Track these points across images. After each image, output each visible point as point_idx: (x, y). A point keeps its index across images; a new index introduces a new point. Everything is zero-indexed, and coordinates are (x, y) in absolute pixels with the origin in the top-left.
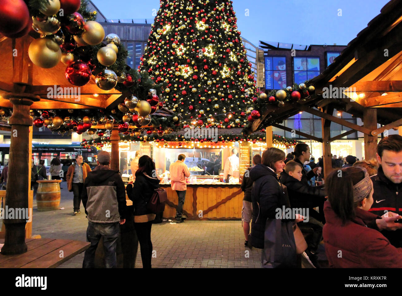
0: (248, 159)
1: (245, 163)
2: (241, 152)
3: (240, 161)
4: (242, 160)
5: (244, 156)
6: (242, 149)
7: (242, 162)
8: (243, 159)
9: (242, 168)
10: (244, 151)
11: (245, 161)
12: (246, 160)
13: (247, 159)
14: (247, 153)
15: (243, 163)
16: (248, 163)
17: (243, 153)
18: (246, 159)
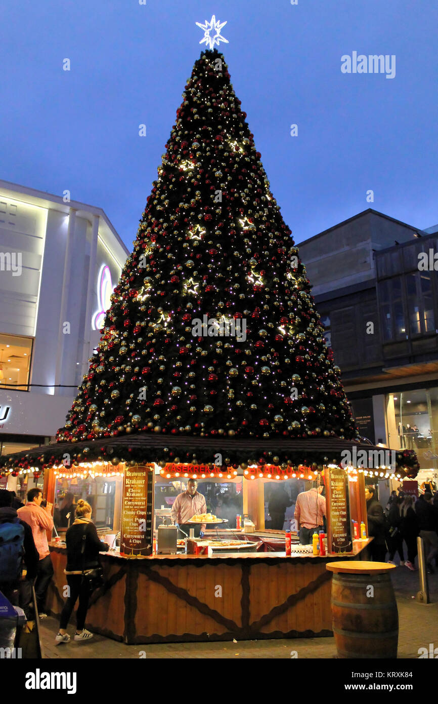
0: (143, 501)
1: (135, 510)
2: (127, 486)
3: (125, 505)
4: (129, 503)
5: (134, 495)
6: (131, 478)
7: (128, 507)
8: (131, 501)
9: (127, 520)
10: (134, 482)
11: (137, 505)
12: (139, 503)
13: (141, 501)
14: (141, 488)
15: (130, 510)
16: (142, 510)
17: (132, 488)
18: (138, 501)
